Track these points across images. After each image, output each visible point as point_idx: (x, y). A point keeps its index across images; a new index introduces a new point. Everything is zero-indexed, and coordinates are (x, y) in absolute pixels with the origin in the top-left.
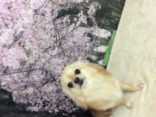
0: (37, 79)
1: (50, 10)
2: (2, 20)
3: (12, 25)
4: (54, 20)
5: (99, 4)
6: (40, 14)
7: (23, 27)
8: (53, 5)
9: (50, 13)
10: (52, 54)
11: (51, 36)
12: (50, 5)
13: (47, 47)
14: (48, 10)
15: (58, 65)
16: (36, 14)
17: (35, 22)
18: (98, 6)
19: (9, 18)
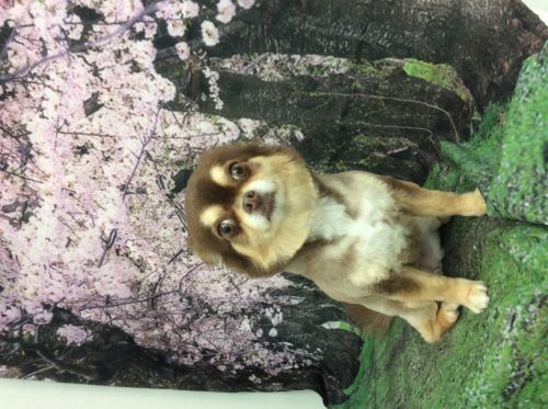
0: (173, 309)
1: (155, 179)
2: (69, 217)
3: (91, 221)
4: (170, 197)
5: (293, 129)
6: (134, 191)
7: (112, 222)
8: (158, 167)
9: (154, 184)
10: (191, 263)
11: (176, 230)
12: (150, 169)
13: (176, 252)
14: (149, 180)
15: (213, 281)
16: (127, 193)
17: (131, 208)
18: (293, 134)
19: (80, 210)
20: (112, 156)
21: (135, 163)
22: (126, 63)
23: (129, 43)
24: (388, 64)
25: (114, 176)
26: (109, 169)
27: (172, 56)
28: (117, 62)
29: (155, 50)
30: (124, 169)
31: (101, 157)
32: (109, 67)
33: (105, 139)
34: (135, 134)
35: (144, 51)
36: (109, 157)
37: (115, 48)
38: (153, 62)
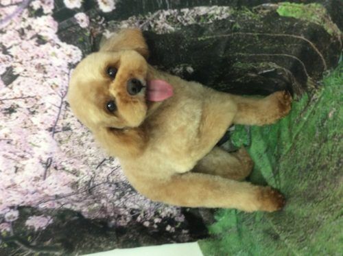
20: (37, 110)
21: (58, 111)
22: (32, 38)
23: (29, 21)
24: (264, 9)
25: (42, 123)
26: (36, 120)
27: (73, 25)
28: (22, 39)
29: (56, 23)
30: (49, 117)
31: (27, 112)
32: (16, 45)
33: (28, 100)
34: (52, 91)
35: (46, 25)
36: (34, 111)
37: (18, 27)
38: (57, 33)
